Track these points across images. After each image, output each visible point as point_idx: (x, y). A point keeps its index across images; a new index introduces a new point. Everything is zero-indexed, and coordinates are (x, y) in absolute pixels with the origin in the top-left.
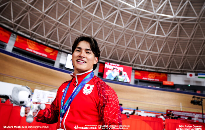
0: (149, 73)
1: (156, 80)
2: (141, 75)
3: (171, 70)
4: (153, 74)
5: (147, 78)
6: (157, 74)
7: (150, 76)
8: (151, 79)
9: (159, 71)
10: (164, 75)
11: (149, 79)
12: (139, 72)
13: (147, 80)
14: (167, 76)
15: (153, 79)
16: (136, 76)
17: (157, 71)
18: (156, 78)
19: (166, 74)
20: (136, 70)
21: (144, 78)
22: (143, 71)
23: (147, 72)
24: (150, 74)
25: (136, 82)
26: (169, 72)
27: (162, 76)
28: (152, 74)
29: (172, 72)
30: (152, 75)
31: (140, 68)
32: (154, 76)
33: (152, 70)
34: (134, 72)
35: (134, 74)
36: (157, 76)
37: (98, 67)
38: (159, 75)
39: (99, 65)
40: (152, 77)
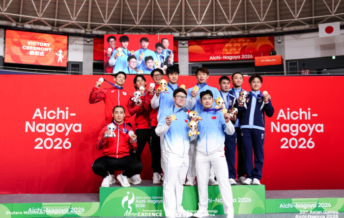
0: (225, 43)
1: (244, 57)
2: (206, 51)
3: (282, 25)
4: (237, 42)
5: (222, 56)
6: (246, 42)
7: (229, 48)
8: (231, 58)
9: (252, 32)
10: (266, 41)
11: (225, 57)
12: (199, 44)
13: (222, 60)
14: (273, 41)
15: (236, 55)
16: (191, 54)
17: (246, 33)
18: (243, 52)
19: (271, 36)
20: (192, 41)
21: (211, 58)
22: (212, 38)
23: (221, 41)
24: (227, 45)
25: (195, 71)
26: (279, 29)
27: (259, 44)
28: (232, 42)
29: (286, 29)
30: (233, 47)
31: (201, 34)
32: (237, 47)
33: (234, 33)
34: (187, 45)
35: (186, 50)
36: (246, 46)
37: (92, 47)
38: (252, 44)
39: (92, 43)
40: (233, 51)
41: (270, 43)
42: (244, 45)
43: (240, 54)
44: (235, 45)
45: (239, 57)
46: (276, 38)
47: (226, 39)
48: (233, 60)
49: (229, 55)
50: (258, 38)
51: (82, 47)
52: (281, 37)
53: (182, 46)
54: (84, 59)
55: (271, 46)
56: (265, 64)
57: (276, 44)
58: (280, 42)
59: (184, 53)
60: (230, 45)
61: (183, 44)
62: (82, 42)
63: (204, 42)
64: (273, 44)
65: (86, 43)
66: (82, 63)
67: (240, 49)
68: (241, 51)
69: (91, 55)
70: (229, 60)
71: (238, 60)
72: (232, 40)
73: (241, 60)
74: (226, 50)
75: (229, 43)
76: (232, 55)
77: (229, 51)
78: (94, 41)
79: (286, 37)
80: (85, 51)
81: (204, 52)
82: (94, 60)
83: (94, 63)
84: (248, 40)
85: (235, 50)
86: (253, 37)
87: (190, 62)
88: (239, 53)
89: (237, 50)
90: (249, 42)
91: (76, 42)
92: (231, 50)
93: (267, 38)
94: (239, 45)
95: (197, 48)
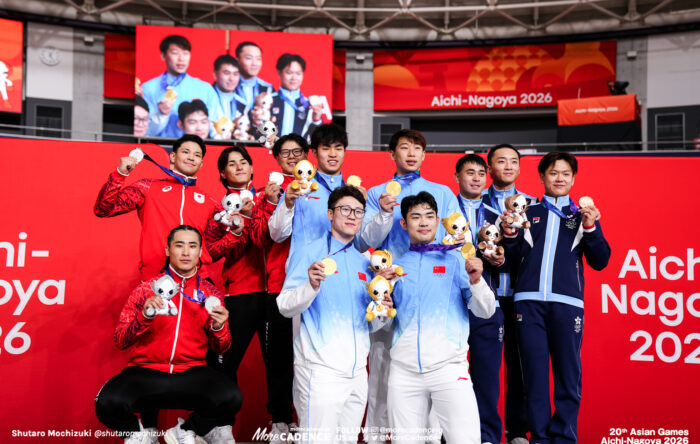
0: (475, 60)
1: (527, 99)
2: (422, 82)
3: (644, 7)
4: (509, 58)
5: (465, 96)
6: (534, 57)
7: (485, 74)
8: (490, 102)
9: (552, 29)
11: (474, 101)
12: (402, 63)
13: (465, 108)
14: (612, 56)
15: (505, 94)
16: (381, 90)
17: (535, 31)
18: (526, 84)
19: (608, 40)
20: (385, 52)
21: (435, 101)
22: (439, 45)
23: (464, 53)
24: (480, 67)
25: (389, 137)
26: (632, 21)
27: (570, 64)
28: (496, 59)
29: (653, 19)
30: (497, 70)
31: (411, 33)
32: (509, 73)
33: (501, 31)
34: (369, 65)
35: (368, 79)
36: (533, 69)
37: (101, 61)
38: (552, 63)
39: (100, 48)
40: (497, 82)
41: (604, 62)
42: (528, 66)
43: (517, 93)
44: (504, 66)
45: (512, 100)
46: (622, 46)
47: (479, 49)
48: (497, 108)
49: (486, 94)
50: (568, 46)
51: (68, 58)
52: (637, 43)
53: (356, 66)
54: (74, 93)
55: (606, 70)
56: (588, 121)
57: (622, 64)
58: (632, 59)
59: (361, 87)
60: (490, 66)
61: (360, 62)
62: (70, 45)
63: (418, 56)
64: (614, 63)
65: (81, 46)
66: (68, 104)
67: (516, 78)
68: (519, 84)
69: (98, 84)
70: (484, 108)
71: (509, 107)
72: (495, 52)
73: (518, 107)
74: (479, 80)
75: (486, 59)
76: (494, 94)
77: (485, 82)
78: (105, 42)
79: (654, 44)
80: (77, 69)
81: (415, 85)
82: (106, 97)
83: (106, 108)
84: (541, 53)
85: (503, 79)
86: (555, 45)
87: (376, 111)
88: (512, 88)
89: (509, 81)
90: (544, 58)
91: (51, 42)
92: (491, 79)
93: (596, 45)
94: (515, 66)
95: (397, 73)
